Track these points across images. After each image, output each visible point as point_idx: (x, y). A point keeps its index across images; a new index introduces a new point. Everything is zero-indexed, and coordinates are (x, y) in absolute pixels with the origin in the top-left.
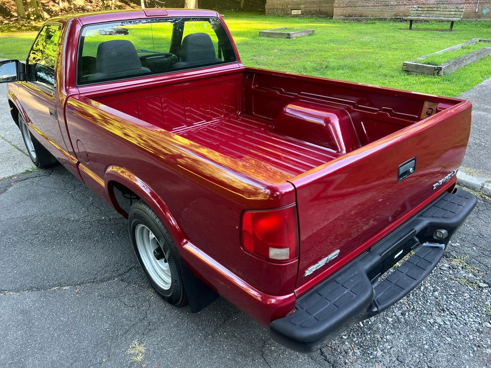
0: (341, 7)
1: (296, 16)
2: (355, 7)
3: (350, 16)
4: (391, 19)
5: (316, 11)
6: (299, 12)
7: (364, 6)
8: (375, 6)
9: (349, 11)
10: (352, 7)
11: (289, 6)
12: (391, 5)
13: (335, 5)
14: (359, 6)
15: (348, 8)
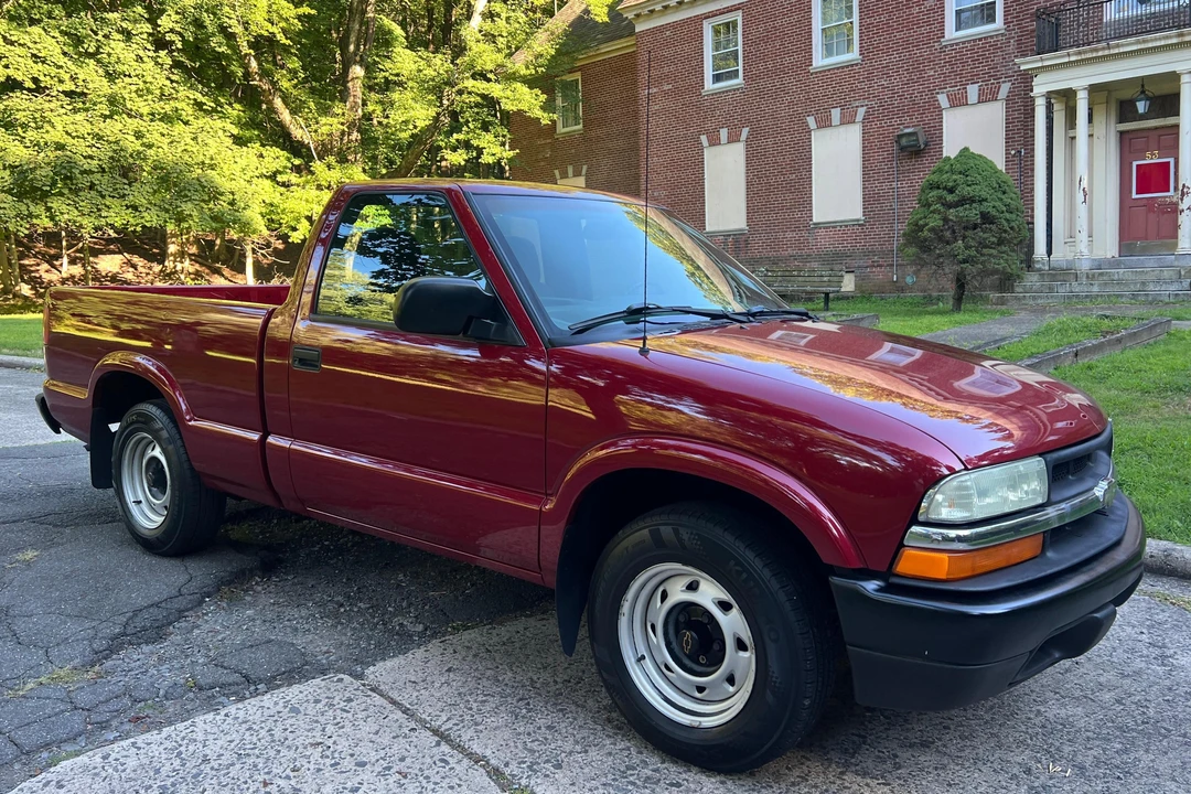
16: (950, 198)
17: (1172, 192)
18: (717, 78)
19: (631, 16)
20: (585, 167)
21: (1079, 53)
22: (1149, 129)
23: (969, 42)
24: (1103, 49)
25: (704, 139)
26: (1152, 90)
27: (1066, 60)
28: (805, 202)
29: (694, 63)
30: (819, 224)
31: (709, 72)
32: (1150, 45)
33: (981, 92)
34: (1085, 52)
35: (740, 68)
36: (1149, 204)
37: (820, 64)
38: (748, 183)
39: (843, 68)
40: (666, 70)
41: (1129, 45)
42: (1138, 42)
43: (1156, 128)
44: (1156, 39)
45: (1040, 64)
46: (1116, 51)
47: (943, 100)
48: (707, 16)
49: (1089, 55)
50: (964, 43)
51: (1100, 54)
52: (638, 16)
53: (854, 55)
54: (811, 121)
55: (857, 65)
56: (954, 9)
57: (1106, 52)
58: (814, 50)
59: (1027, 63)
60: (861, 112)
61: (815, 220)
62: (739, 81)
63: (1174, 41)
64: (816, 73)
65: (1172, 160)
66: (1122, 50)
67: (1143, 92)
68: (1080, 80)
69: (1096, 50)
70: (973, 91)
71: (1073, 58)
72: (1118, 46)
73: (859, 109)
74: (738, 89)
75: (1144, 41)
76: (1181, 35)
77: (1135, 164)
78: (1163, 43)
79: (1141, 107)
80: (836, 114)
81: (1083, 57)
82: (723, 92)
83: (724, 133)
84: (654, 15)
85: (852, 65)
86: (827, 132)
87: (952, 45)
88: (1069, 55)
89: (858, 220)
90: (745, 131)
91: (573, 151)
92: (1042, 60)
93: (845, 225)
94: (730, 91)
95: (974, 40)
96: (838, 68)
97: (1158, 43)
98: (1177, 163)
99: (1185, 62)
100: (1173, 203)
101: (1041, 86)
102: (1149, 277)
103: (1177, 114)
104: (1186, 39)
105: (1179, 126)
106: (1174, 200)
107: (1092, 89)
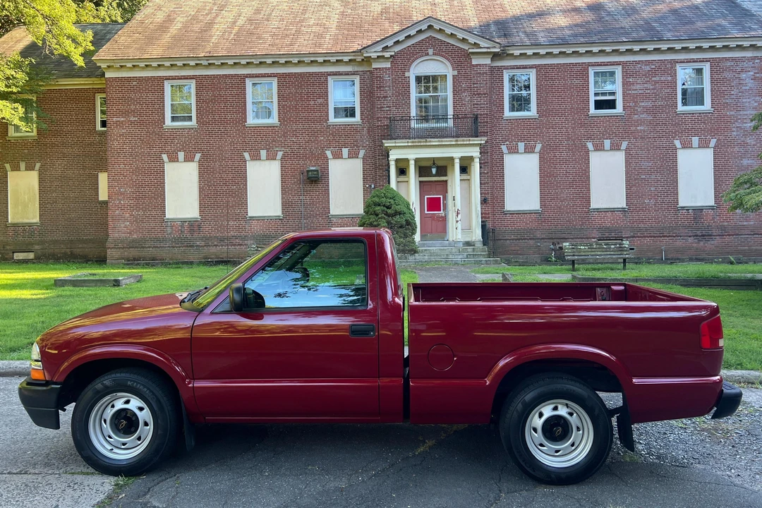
0: (120, 248)
1: (25, 262)
2: (143, 247)
3: (135, 259)
4: (200, 262)
5: (65, 253)
6: (31, 256)
7: (157, 247)
8: (174, 247)
9: (133, 253)
10: (136, 247)
11: (8, 247)
12: (197, 246)
13: (108, 245)
14: (149, 247)
15: (131, 249)
16: (389, 211)
17: (442, 212)
18: (173, 119)
19: (104, 66)
20: (38, 165)
21: (413, 142)
22: (432, 181)
23: (343, 125)
25: (165, 157)
26: (440, 163)
27: (406, 144)
28: (244, 204)
29: (157, 106)
30: (253, 217)
31: (168, 114)
32: (443, 143)
33: (350, 153)
34: (415, 142)
35: (194, 115)
36: (432, 217)
37: (252, 122)
38: (201, 190)
39: (267, 127)
40: (133, 107)
41: (435, 142)
42: (439, 141)
43: (435, 181)
44: (446, 141)
45: (394, 145)
46: (429, 144)
47: (329, 154)
48: (168, 78)
49: (417, 144)
50: (340, 125)
51: (422, 144)
52: (109, 67)
53: (274, 120)
54: (246, 155)
55: (277, 127)
56: (334, 106)
57: (425, 144)
58: (247, 113)
59: (387, 143)
60: (280, 154)
61: (249, 215)
62: (193, 123)
63: (454, 143)
64: (250, 127)
65: (441, 197)
66: (431, 144)
67: (434, 164)
68: (412, 155)
69: (420, 142)
70: (345, 151)
71: (410, 144)
72: (430, 142)
73: (279, 152)
74: (192, 129)
75: (442, 141)
76: (457, 141)
77: (426, 197)
78: (449, 143)
79: (434, 171)
80: (263, 153)
81: (414, 144)
82: (181, 129)
83: (181, 155)
84: (123, 69)
85: (274, 127)
86: (257, 163)
87: (333, 125)
88: (408, 142)
89: (279, 216)
90: (198, 156)
91: (26, 151)
92: (395, 143)
93: (270, 219)
94: (186, 129)
95: (346, 125)
96: (264, 127)
97: (447, 143)
98: (445, 198)
99: (457, 153)
100: (442, 217)
101: (394, 155)
102: (447, 252)
103: (446, 175)
104: (459, 143)
105: (446, 181)
106: (443, 215)
107: (417, 160)
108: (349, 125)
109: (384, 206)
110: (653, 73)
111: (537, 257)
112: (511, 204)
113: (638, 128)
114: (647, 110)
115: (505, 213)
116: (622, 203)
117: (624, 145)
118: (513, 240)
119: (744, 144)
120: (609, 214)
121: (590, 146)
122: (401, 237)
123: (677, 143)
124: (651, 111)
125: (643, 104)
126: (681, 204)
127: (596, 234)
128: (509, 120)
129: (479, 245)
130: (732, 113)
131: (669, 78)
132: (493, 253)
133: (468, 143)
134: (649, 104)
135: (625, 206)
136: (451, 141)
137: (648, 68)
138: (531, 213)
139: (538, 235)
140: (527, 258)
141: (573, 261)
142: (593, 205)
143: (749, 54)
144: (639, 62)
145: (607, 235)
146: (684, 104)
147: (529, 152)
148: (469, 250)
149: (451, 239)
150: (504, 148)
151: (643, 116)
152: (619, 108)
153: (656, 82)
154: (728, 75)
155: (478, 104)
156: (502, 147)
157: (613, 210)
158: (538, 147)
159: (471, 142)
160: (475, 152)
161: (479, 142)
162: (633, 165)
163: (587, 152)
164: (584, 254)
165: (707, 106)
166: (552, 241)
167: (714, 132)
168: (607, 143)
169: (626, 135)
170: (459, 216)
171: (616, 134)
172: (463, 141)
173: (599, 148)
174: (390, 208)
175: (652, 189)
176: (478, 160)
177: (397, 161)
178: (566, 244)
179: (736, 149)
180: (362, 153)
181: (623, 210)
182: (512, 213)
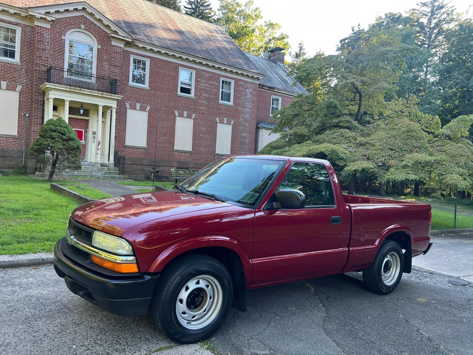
21: (70, 89)
22: (77, 119)
23: (3, 62)
24: (78, 90)
26: (86, 107)
27: (65, 89)
32: (93, 94)
33: (8, 86)
34: (72, 89)
41: (87, 91)
42: (90, 92)
43: (80, 119)
44: (95, 93)
45: (54, 87)
46: (82, 92)
49: (73, 90)
51: (77, 91)
57: (79, 91)
59: (48, 85)
63: (100, 95)
65: (83, 130)
66: (84, 92)
67: (82, 107)
68: (68, 97)
69: (76, 89)
70: (4, 84)
71: (67, 89)
72: (83, 91)
75: (92, 92)
76: (102, 94)
78: (97, 95)
79: (82, 112)
88: (66, 88)
92: (56, 86)
95: (6, 63)
97: (95, 94)
98: (86, 132)
99: (101, 103)
100: (83, 145)
101: (52, 95)
102: (90, 170)
103: (88, 116)
104: (104, 96)
105: (88, 120)
106: (84, 144)
107: (71, 102)
108: (9, 64)
109: (59, 132)
110: (210, 79)
111: (142, 176)
112: (129, 142)
113: (201, 108)
114: (206, 99)
115: (125, 147)
116: (189, 148)
117: (194, 116)
118: (129, 164)
119: (244, 126)
120: (183, 154)
121: (176, 113)
122: (73, 157)
123: (218, 119)
124: (208, 100)
125: (204, 95)
126: (217, 152)
127: (176, 165)
128: (132, 87)
129: (112, 166)
130: (241, 109)
131: (217, 84)
132: (122, 172)
133: (110, 97)
134: (207, 96)
135: (191, 150)
136: (98, 93)
137: (208, 75)
138: (141, 148)
139: (145, 162)
140: (136, 177)
141: (176, 180)
142: (176, 148)
143: (250, 80)
144: (204, 71)
145: (181, 166)
146: (222, 100)
147: (143, 110)
148: (106, 169)
149: (89, 161)
150: (127, 105)
151: (203, 101)
152: (192, 95)
153: (211, 84)
154: (241, 89)
155: (113, 72)
156: (126, 103)
157: (185, 152)
158: (148, 108)
159: (112, 97)
160: (114, 104)
161: (118, 98)
162: (197, 128)
163: (175, 116)
164: (182, 176)
165: (231, 103)
166: (152, 167)
167: (234, 117)
168: (185, 113)
169: (195, 110)
170: (100, 145)
171: (191, 109)
172: (107, 95)
173: (181, 115)
174: (65, 135)
175: (205, 142)
176: (115, 110)
177: (55, 100)
178: (173, 170)
179: (241, 127)
180: (19, 88)
181: (190, 152)
182: (130, 147)
